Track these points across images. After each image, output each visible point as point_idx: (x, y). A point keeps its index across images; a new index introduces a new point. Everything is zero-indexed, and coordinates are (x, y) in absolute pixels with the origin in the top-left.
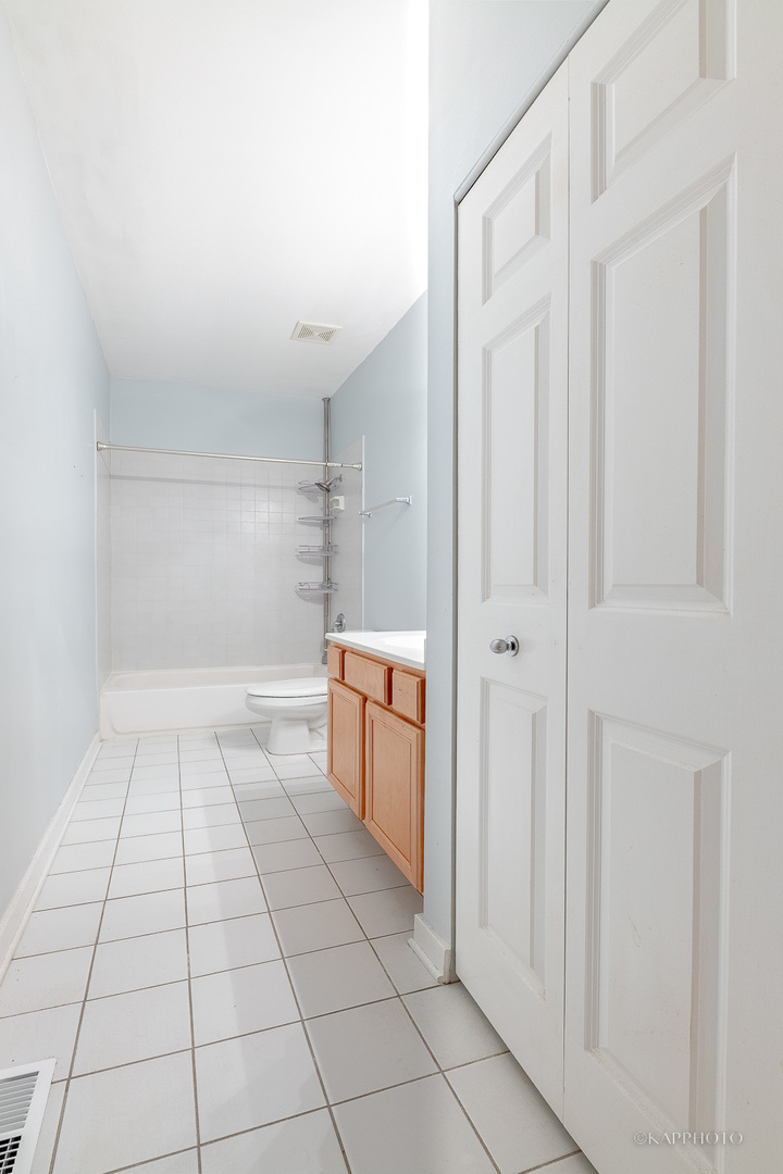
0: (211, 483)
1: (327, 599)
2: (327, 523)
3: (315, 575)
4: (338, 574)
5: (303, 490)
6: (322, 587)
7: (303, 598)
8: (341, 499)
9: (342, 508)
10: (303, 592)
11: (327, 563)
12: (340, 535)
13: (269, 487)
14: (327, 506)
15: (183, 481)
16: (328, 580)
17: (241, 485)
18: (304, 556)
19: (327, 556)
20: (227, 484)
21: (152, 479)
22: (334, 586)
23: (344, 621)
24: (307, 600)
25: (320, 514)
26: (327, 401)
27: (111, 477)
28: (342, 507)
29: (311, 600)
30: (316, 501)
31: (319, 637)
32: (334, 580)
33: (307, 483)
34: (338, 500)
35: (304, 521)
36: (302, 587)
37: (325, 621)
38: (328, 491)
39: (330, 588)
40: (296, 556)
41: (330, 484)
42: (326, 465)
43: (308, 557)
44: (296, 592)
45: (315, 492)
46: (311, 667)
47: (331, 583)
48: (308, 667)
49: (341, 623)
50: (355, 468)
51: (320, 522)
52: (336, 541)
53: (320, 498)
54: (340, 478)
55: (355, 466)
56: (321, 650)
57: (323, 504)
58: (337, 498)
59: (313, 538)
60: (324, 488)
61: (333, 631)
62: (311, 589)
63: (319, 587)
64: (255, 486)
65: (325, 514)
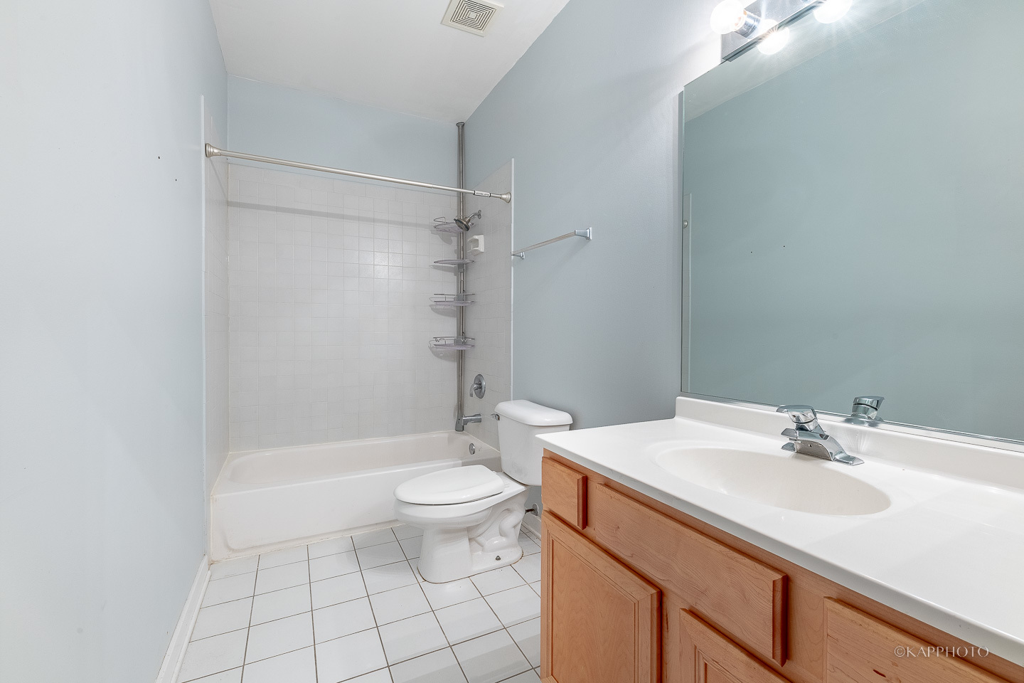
0: (343, 217)
1: (461, 357)
2: (462, 268)
3: (448, 328)
4: (473, 328)
5: (439, 229)
6: (457, 342)
7: (437, 355)
8: (481, 238)
9: (482, 250)
10: (438, 349)
11: (461, 315)
12: (476, 282)
13: (403, 224)
14: (462, 250)
15: (311, 213)
16: (462, 334)
17: (374, 220)
18: (438, 307)
19: (461, 306)
20: (359, 219)
21: (277, 209)
22: (470, 342)
23: (484, 384)
24: (441, 358)
25: (454, 257)
26: (461, 126)
27: (229, 204)
28: (481, 248)
29: (445, 357)
30: (448, 242)
31: (453, 400)
32: (469, 334)
33: (443, 220)
34: (477, 240)
35: (439, 265)
36: (437, 343)
37: (458, 381)
38: (467, 228)
39: (464, 343)
40: (430, 306)
41: (469, 221)
42: (460, 192)
43: (442, 307)
44: (431, 348)
45: (449, 231)
46: (446, 435)
47: (466, 338)
48: (443, 435)
49: (480, 386)
50: (503, 199)
51: (453, 266)
52: (471, 289)
53: (454, 239)
54: (479, 215)
55: (504, 196)
56: (454, 415)
57: (458, 245)
58: (476, 237)
59: (447, 285)
60: (464, 226)
61: (471, 395)
62: (445, 345)
63: (452, 342)
64: (389, 222)
65: (459, 257)
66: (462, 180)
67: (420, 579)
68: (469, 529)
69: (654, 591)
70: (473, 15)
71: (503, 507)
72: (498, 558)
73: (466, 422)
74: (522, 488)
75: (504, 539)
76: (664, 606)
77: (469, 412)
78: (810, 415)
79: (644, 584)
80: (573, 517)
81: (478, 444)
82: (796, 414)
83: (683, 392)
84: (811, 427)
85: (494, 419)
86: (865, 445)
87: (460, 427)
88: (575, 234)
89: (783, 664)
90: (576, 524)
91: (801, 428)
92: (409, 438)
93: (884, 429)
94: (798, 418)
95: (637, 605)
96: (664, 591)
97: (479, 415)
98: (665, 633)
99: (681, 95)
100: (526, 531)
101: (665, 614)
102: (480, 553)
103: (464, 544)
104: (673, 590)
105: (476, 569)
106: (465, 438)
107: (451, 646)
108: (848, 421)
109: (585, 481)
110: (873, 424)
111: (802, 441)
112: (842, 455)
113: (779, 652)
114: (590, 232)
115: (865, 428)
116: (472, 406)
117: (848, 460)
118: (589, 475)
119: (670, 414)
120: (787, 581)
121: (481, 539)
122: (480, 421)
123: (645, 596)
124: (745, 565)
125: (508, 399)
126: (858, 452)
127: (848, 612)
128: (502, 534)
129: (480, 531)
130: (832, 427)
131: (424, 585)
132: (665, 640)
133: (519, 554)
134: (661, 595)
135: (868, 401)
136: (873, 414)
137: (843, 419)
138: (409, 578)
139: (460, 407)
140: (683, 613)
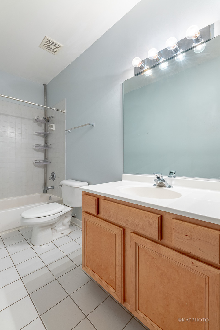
1: (45, 167)
2: (46, 135)
3: (40, 156)
4: (50, 156)
5: (37, 121)
6: (44, 161)
7: (36, 166)
8: (54, 125)
9: (54, 129)
10: (36, 164)
11: (46, 152)
13: (21, 118)
14: (46, 129)
16: (46, 159)
17: (9, 115)
18: (36, 149)
19: (46, 149)
22: (49, 161)
23: (55, 175)
24: (38, 167)
25: (43, 131)
26: (45, 86)
28: (54, 128)
29: (39, 167)
30: (41, 126)
31: (42, 182)
32: (49, 158)
33: (38, 118)
34: (52, 126)
35: (37, 134)
36: (36, 162)
37: (45, 175)
38: (48, 121)
39: (47, 162)
40: (33, 148)
41: (49, 119)
42: (45, 107)
43: (38, 149)
44: (33, 164)
45: (41, 122)
46: (40, 195)
47: (47, 160)
48: (38, 195)
49: (53, 176)
50: (62, 112)
51: (42, 134)
52: (49, 143)
53: (43, 125)
54: (53, 117)
55: (63, 111)
56: (43, 187)
57: (44, 127)
58: (52, 125)
59: (41, 141)
60: (47, 120)
61: (50, 180)
62: (40, 162)
63: (42, 161)
64: (15, 117)
65: (45, 131)
66: (46, 103)
67: (32, 246)
68: (51, 225)
69: (122, 229)
70: (52, 47)
71: (64, 216)
72: (62, 234)
73: (48, 189)
74: (71, 209)
75: (64, 227)
76: (125, 233)
77: (49, 186)
78: (161, 176)
79: (119, 228)
80: (94, 212)
81: (53, 196)
82: (158, 175)
83: (124, 172)
84: (161, 178)
85: (60, 187)
86: (173, 183)
87: (45, 191)
88: (89, 124)
89: (161, 240)
90: (95, 214)
91: (158, 179)
92: (24, 197)
93: (177, 178)
94: (158, 176)
95: (116, 235)
96: (125, 228)
97: (53, 186)
98: (125, 241)
99: (123, 84)
100: (71, 224)
101: (125, 235)
102: (55, 233)
103: (50, 230)
104: (128, 227)
105: (54, 238)
106: (47, 195)
107: (46, 266)
108: (169, 177)
109: (98, 199)
110: (175, 177)
111: (159, 182)
112: (168, 186)
113: (160, 237)
114: (94, 124)
115: (173, 178)
116: (50, 183)
117: (170, 187)
118: (99, 197)
119: (121, 179)
120: (162, 217)
121: (56, 228)
122: (53, 188)
123: (119, 231)
124: (150, 215)
125: (65, 180)
126: (172, 185)
127: (178, 221)
128: (64, 225)
129: (56, 225)
130: (165, 179)
131: (34, 247)
132: (125, 244)
133: (70, 231)
134: (124, 230)
135: (173, 172)
136: (174, 175)
137: (167, 176)
138: (27, 246)
139: (45, 184)
140: (131, 233)
